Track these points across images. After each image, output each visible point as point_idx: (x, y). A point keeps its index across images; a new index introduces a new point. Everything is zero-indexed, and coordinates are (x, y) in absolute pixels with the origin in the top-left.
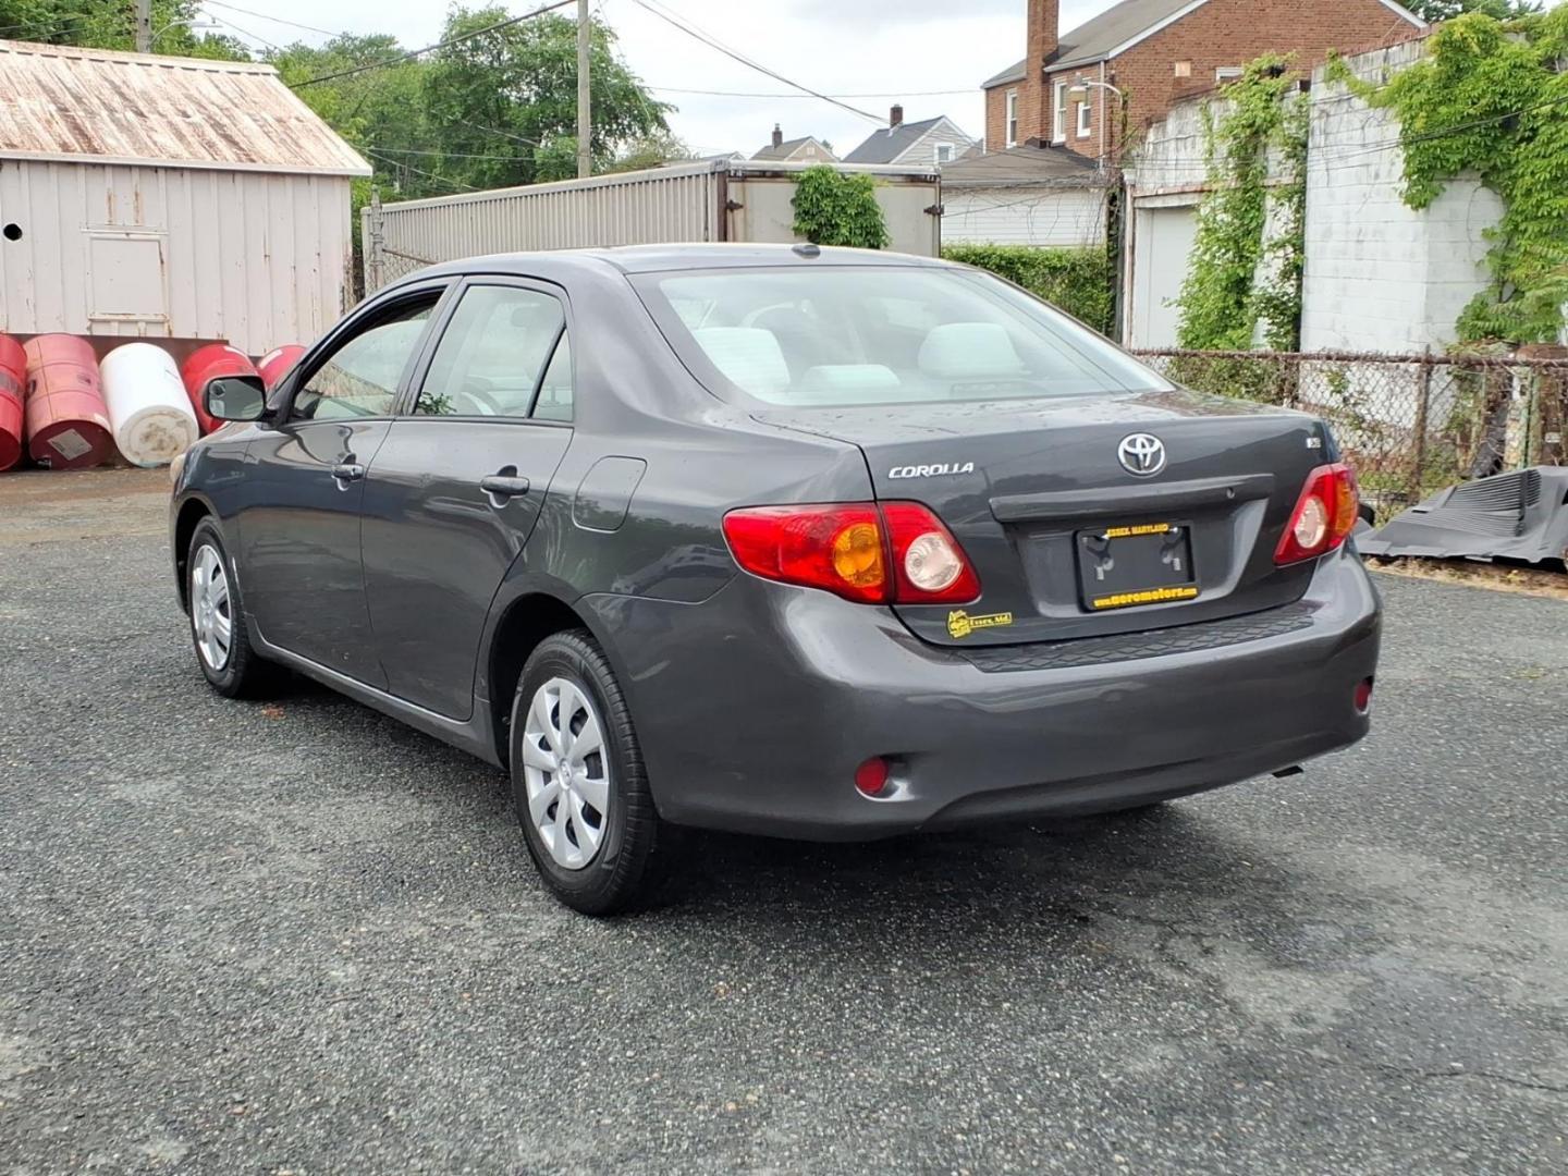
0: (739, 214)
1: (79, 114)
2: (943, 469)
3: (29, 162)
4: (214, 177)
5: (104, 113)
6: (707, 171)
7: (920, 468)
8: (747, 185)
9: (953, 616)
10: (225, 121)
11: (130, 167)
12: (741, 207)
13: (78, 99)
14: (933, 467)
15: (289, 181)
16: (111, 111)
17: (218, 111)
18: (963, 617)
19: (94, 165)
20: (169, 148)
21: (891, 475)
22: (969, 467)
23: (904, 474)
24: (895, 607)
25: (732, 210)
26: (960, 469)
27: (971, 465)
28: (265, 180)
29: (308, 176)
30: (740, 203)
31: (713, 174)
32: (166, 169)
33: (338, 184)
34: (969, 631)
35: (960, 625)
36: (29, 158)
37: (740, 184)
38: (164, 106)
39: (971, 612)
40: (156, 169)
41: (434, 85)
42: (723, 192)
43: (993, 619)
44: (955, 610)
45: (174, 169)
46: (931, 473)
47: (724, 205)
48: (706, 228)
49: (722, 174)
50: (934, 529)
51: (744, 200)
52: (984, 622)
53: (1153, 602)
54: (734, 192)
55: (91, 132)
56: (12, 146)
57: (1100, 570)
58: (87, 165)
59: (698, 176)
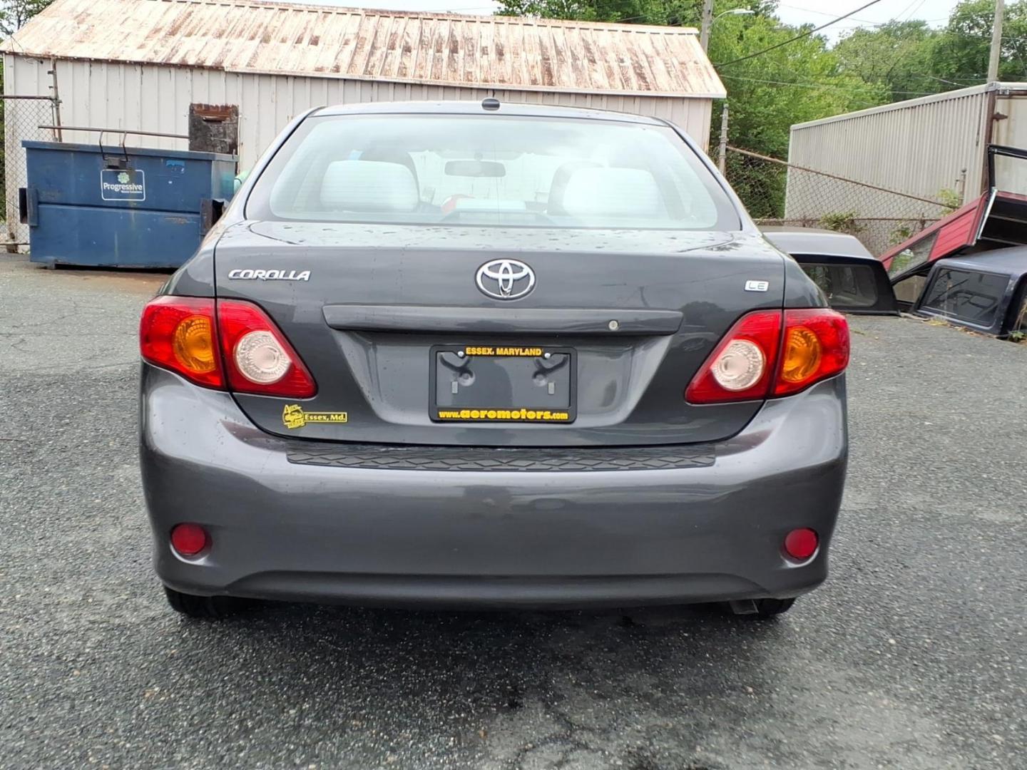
0: (1003, 123)
1: (554, 64)
2: (279, 274)
3: (510, 91)
4: (621, 101)
5: (570, 60)
6: (983, 91)
7: (257, 271)
8: (1014, 102)
9: (288, 409)
10: (645, 64)
11: (570, 94)
12: (1006, 117)
13: (559, 53)
14: (269, 272)
15: (670, 102)
16: (575, 58)
17: (644, 59)
18: (298, 411)
19: (549, 93)
20: (599, 81)
21: (231, 275)
22: (305, 275)
23: (242, 276)
24: (234, 393)
25: (998, 120)
26: (295, 276)
27: (308, 273)
28: (654, 102)
29: (683, 99)
30: (1006, 115)
31: (986, 93)
32: (592, 95)
33: (702, 104)
34: (302, 424)
35: (294, 418)
36: (509, 88)
37: (1006, 101)
38: (612, 57)
39: (306, 408)
40: (586, 95)
41: (939, 52)
42: (992, 106)
43: (328, 416)
44: (290, 404)
45: (597, 95)
46: (267, 276)
47: (990, 116)
48: (978, 134)
49: (993, 92)
50: (267, 329)
51: (1009, 111)
52: (321, 417)
53: (512, 421)
54: (1001, 107)
55: (555, 73)
56: (502, 81)
57: (455, 384)
58: (544, 93)
59: (977, 95)
